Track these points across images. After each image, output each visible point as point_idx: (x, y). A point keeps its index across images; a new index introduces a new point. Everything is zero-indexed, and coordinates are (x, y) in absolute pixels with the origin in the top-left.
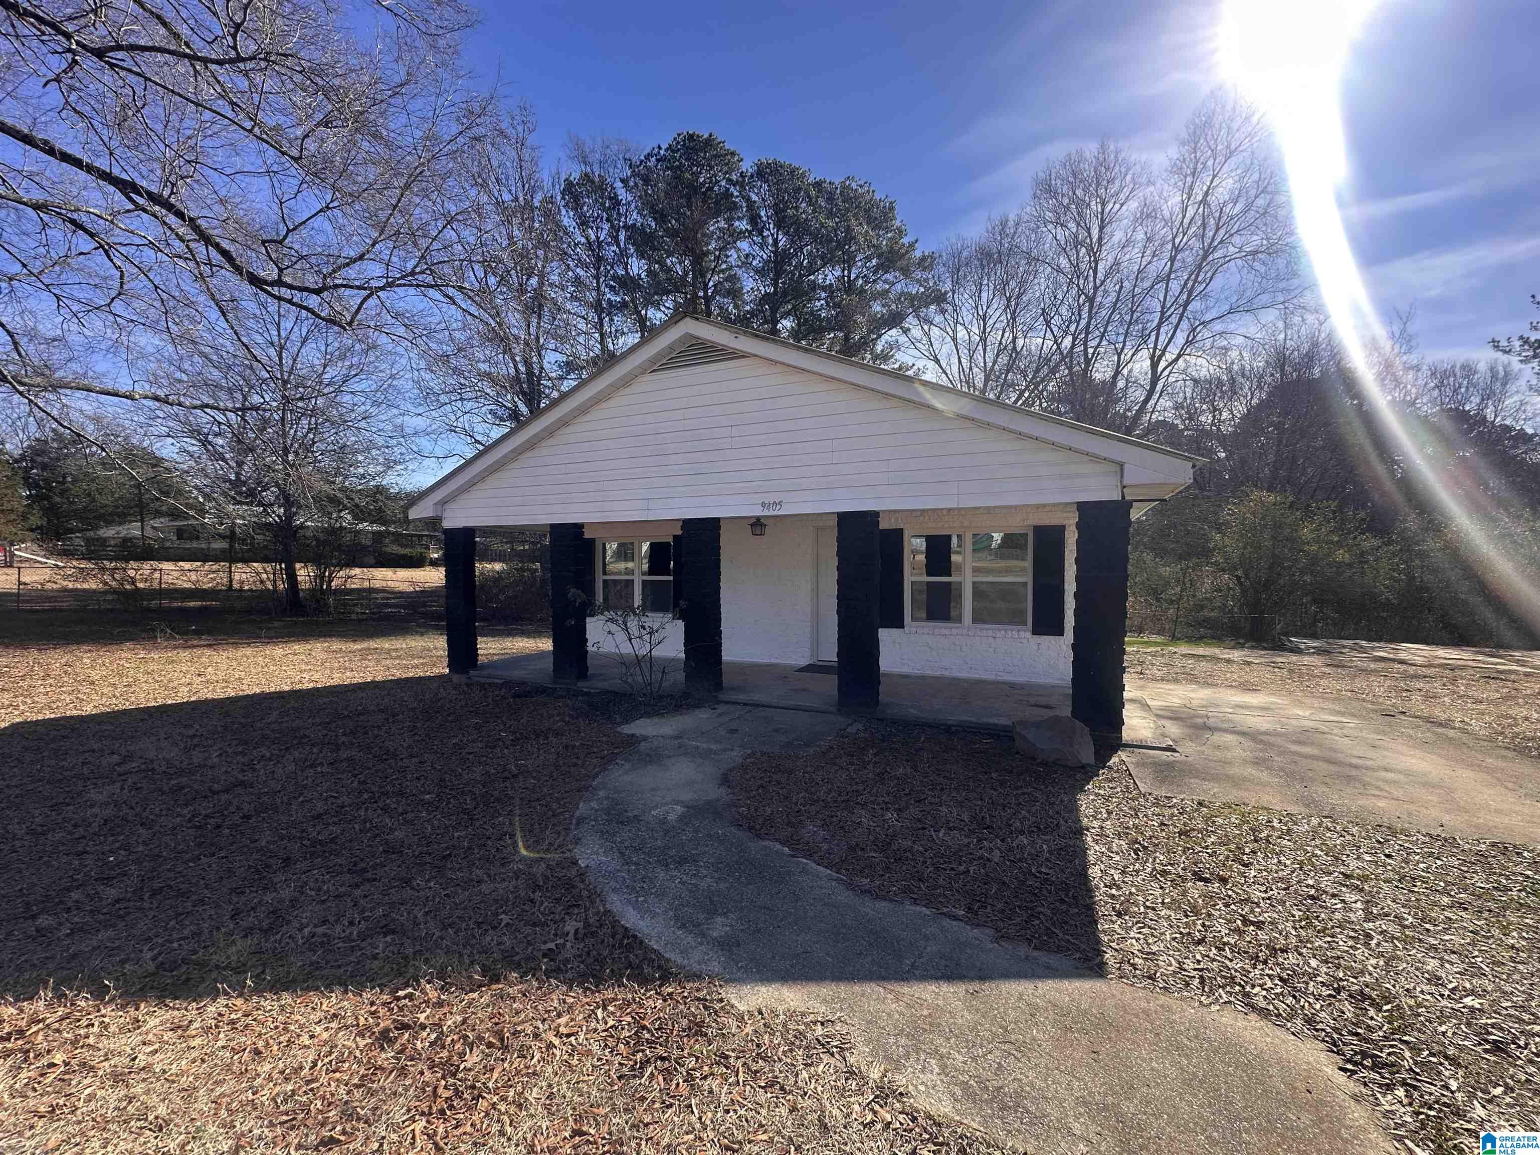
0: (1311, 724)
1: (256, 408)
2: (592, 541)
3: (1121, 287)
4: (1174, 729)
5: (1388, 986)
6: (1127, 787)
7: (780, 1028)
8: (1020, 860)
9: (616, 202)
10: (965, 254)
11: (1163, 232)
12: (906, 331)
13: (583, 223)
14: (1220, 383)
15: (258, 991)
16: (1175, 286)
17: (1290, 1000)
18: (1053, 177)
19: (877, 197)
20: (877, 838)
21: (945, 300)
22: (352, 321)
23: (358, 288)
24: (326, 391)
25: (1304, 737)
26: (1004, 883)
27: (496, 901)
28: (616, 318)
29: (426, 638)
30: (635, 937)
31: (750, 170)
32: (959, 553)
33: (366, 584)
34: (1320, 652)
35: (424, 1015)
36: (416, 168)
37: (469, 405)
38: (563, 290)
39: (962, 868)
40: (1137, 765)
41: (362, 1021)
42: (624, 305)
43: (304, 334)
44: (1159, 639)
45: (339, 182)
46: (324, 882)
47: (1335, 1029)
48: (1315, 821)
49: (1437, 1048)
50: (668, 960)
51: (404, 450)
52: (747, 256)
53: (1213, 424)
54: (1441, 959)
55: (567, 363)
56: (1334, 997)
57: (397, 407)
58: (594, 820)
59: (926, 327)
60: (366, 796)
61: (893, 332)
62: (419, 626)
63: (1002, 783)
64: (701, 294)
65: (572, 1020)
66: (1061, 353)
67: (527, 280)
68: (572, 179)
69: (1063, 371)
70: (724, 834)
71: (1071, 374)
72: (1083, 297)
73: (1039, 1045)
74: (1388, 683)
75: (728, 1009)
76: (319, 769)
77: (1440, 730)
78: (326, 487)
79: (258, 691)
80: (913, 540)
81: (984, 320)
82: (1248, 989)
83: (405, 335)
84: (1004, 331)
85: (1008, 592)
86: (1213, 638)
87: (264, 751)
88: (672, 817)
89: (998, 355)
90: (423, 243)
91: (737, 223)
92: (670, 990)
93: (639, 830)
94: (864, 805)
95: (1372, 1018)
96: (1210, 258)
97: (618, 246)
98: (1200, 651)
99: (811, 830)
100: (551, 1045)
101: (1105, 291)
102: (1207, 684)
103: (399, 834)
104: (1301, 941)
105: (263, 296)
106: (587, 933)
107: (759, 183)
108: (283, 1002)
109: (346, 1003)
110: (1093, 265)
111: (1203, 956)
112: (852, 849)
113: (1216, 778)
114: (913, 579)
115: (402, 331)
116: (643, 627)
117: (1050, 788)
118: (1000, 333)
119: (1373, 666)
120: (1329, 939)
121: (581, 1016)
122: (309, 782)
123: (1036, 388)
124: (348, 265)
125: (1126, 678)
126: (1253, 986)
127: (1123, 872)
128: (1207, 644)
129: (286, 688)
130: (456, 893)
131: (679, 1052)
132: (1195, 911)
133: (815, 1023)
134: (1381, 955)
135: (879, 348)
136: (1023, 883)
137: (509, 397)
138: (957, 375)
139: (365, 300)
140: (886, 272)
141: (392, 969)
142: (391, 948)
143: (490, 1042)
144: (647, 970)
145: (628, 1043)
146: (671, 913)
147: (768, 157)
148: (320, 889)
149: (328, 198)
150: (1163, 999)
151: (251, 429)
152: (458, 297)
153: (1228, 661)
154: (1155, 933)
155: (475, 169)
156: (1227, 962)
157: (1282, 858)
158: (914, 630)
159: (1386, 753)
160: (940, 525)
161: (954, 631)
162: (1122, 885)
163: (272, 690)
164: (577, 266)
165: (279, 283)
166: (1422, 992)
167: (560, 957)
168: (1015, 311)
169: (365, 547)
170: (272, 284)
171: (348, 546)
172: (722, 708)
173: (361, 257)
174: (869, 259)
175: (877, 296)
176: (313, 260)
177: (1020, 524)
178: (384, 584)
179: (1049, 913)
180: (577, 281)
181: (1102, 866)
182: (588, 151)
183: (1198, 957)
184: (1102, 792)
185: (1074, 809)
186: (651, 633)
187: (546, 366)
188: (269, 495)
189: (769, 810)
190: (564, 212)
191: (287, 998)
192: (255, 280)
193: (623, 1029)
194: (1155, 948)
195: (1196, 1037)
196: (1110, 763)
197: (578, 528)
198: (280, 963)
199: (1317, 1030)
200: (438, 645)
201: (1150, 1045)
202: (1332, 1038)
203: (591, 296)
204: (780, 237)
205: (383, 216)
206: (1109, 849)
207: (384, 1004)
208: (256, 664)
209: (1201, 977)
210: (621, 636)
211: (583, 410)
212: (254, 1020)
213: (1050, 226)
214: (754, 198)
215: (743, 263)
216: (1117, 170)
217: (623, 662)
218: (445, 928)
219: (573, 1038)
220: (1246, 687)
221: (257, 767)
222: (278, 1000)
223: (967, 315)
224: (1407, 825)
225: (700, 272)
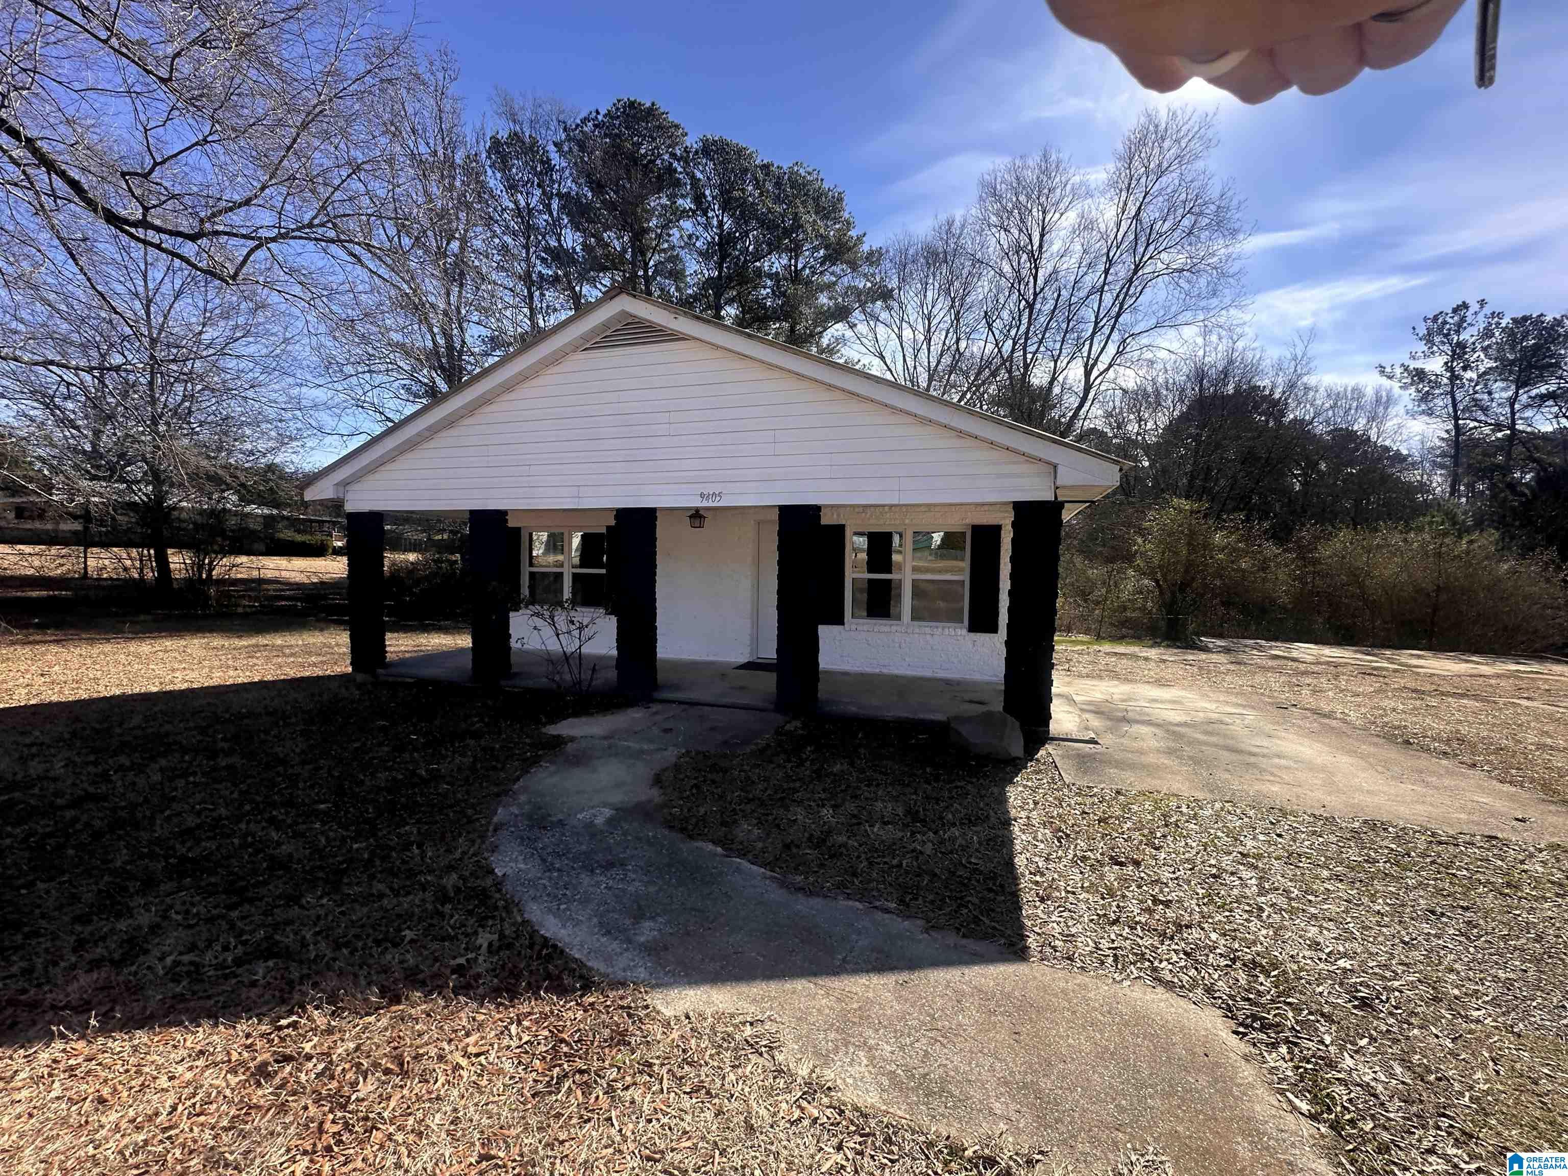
0: (1215, 716)
1: (117, 369)
2: (518, 530)
3: (1059, 295)
4: (1095, 722)
5: (1276, 953)
6: (1053, 778)
7: (707, 1031)
8: (951, 852)
9: (549, 167)
10: (911, 252)
11: (1098, 245)
12: (852, 326)
13: (512, 187)
14: (1146, 395)
15: (106, 1030)
16: (1108, 298)
17: (1193, 972)
18: (999, 180)
19: (826, 186)
20: (812, 835)
21: (891, 297)
22: (236, 274)
23: (244, 236)
24: (205, 353)
25: (1210, 726)
26: (935, 875)
27: (399, 916)
28: (547, 293)
29: (326, 635)
30: (555, 946)
31: (695, 146)
32: (900, 552)
33: (255, 574)
34: (1227, 650)
35: (311, 1044)
36: (315, 107)
37: (378, 379)
38: (487, 257)
39: (895, 862)
40: (1063, 757)
41: (235, 1056)
42: (556, 279)
43: (177, 287)
44: (1085, 638)
45: (220, 112)
46: (193, 905)
47: (1231, 997)
48: (1218, 806)
49: (1315, 1007)
50: (590, 969)
51: (299, 425)
52: (690, 237)
53: (1138, 434)
54: (1321, 926)
55: (492, 339)
56: (1230, 966)
57: (294, 376)
58: (514, 826)
59: (872, 323)
60: (248, 807)
61: (839, 326)
62: (318, 621)
63: (937, 779)
64: (641, 273)
65: (482, 1038)
66: (1002, 357)
67: (448, 244)
68: (499, 137)
69: (1003, 375)
70: (654, 837)
71: (1011, 378)
72: (1023, 303)
73: (964, 1030)
74: (1283, 679)
75: (653, 1014)
76: (191, 779)
77: (1327, 721)
78: (205, 463)
79: (118, 693)
80: (855, 538)
81: (929, 320)
82: (1156, 964)
83: (301, 294)
84: (948, 332)
85: (946, 590)
86: (1133, 637)
87: (124, 760)
88: (599, 821)
89: (941, 355)
90: (324, 192)
91: (680, 202)
92: (592, 1000)
93: (563, 835)
94: (800, 803)
95: (1261, 984)
96: (1140, 273)
97: (551, 214)
98: (1121, 649)
99: (746, 830)
100: (457, 1067)
101: (1044, 298)
102: (1127, 681)
103: (285, 849)
104: (1203, 917)
105: (125, 239)
106: (504, 944)
107: (704, 161)
108: (136, 1042)
109: (215, 1037)
110: (1034, 271)
111: (1117, 935)
112: (787, 847)
113: (1132, 766)
114: (855, 576)
115: (297, 290)
116: (572, 622)
117: (981, 781)
118: (944, 333)
119: (1271, 663)
120: (1227, 914)
121: (493, 1033)
122: (178, 794)
123: (978, 390)
124: (231, 209)
125: (1055, 675)
126: (1161, 961)
127: (1047, 859)
128: (1128, 644)
129: (154, 689)
130: (353, 909)
131: (600, 1063)
132: (1111, 893)
133: (744, 1024)
134: (1271, 925)
135: (825, 341)
136: (954, 873)
137: (425, 371)
138: (901, 373)
139: (252, 251)
140: (834, 264)
141: (274, 996)
142: (273, 973)
143: (387, 1069)
144: (567, 980)
145: (544, 1058)
146: (595, 920)
147: (714, 134)
148: (187, 912)
149: (207, 130)
150: (1080, 979)
151: (110, 393)
152: (366, 256)
153: (1146, 659)
154: (1075, 916)
155: (387, 116)
156: (1138, 940)
157: (1189, 841)
158: (853, 627)
159: (1279, 742)
160: (882, 522)
161: (894, 628)
162: (1046, 872)
163: (137, 691)
164: (504, 233)
165: (143, 223)
166: (1304, 957)
167: (472, 972)
168: (959, 312)
169: (253, 532)
170: (135, 224)
171: (233, 531)
172: (655, 707)
173: (247, 202)
174: (816, 249)
175: (822, 288)
176: (187, 200)
177: (959, 522)
178: (277, 574)
179: (976, 901)
180: (504, 249)
181: (1028, 855)
182: (516, 107)
183: (1113, 936)
184: (1029, 784)
185: (1002, 800)
186: (581, 628)
187: (468, 340)
188: (136, 471)
189: (702, 811)
190: (489, 172)
191: (141, 1037)
192: (112, 218)
193: (539, 1044)
194: (1073, 930)
195: (1109, 1013)
196: (1038, 756)
197: (501, 515)
198: (136, 997)
199: (1215, 998)
200: (341, 642)
201: (1068, 1022)
202: (1228, 1005)
203: (520, 268)
204: (725, 220)
205: (275, 157)
206: (1034, 838)
207: (262, 1036)
208: (118, 662)
209: (1115, 955)
210: (548, 631)
211: (508, 387)
212: (100, 1064)
213: (994, 230)
214: (699, 175)
215: (686, 243)
216: (1057, 179)
217: (550, 660)
218: (338, 947)
219: (482, 1058)
220: (1160, 683)
221: (114, 778)
222: (131, 1039)
223: (912, 314)
224: (1295, 807)
225: (640, 251)
